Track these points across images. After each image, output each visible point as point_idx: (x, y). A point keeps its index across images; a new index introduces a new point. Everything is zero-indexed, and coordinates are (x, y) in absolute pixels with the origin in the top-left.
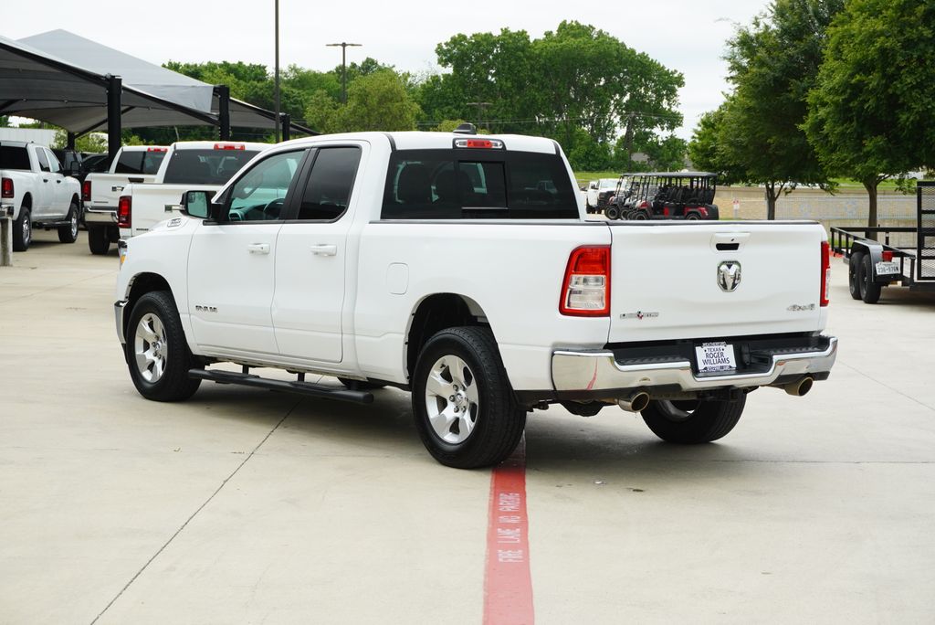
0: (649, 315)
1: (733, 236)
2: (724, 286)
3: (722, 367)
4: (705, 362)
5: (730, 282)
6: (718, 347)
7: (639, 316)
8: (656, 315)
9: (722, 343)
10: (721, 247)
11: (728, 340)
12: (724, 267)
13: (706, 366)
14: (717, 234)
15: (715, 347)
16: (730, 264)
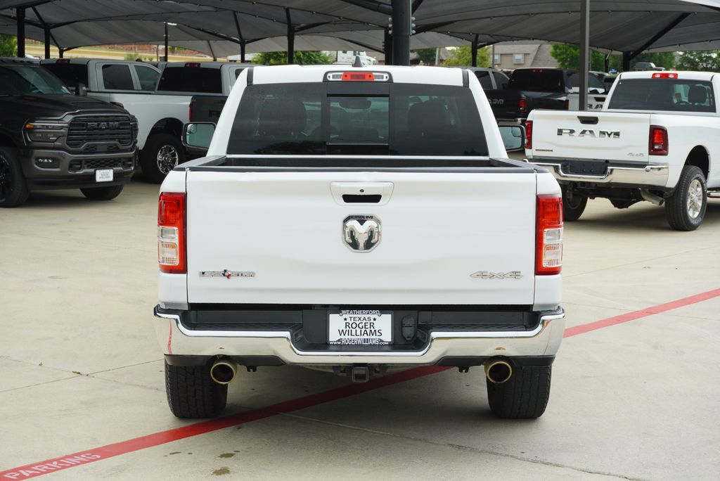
0: (240, 275)
1: (362, 186)
2: (355, 246)
4: (342, 332)
5: (362, 241)
6: (367, 316)
7: (226, 274)
8: (252, 275)
9: (373, 312)
12: (353, 222)
13: (342, 337)
14: (336, 184)
15: (363, 316)
16: (362, 220)
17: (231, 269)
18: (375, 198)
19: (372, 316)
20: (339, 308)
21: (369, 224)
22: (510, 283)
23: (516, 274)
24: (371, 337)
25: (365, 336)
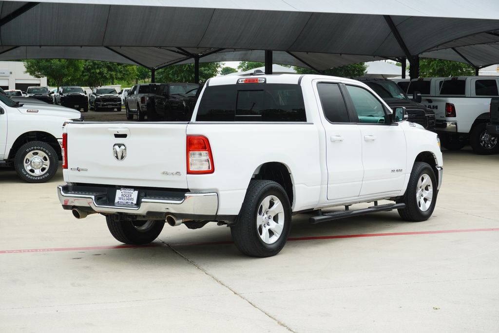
0: (82, 170)
1: (117, 130)
2: (117, 157)
3: (127, 203)
4: (120, 198)
5: (120, 155)
6: (129, 191)
7: (78, 170)
8: (86, 170)
9: (132, 189)
10: (117, 136)
11: (135, 188)
12: (117, 147)
13: (120, 200)
14: (109, 129)
15: (128, 191)
16: (120, 145)
17: (80, 167)
18: (124, 136)
19: (132, 192)
20: (120, 187)
21: (123, 147)
22: (176, 177)
23: (178, 173)
24: (129, 201)
25: (128, 201)
